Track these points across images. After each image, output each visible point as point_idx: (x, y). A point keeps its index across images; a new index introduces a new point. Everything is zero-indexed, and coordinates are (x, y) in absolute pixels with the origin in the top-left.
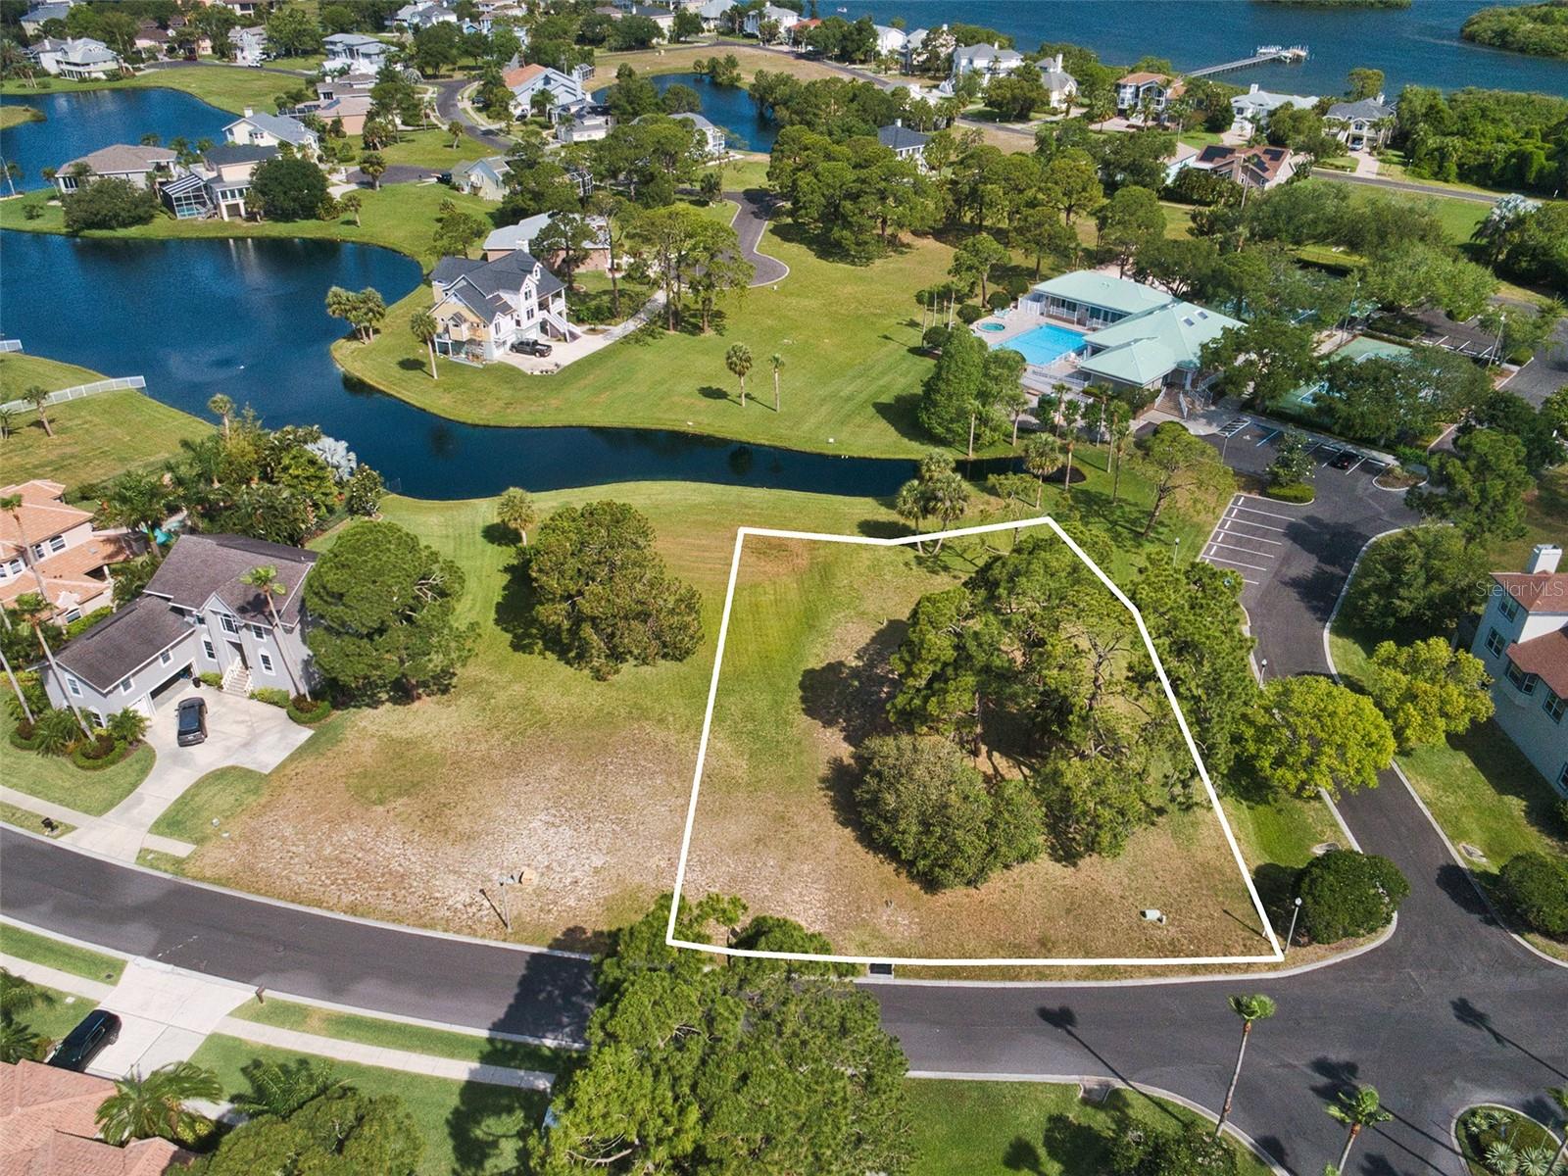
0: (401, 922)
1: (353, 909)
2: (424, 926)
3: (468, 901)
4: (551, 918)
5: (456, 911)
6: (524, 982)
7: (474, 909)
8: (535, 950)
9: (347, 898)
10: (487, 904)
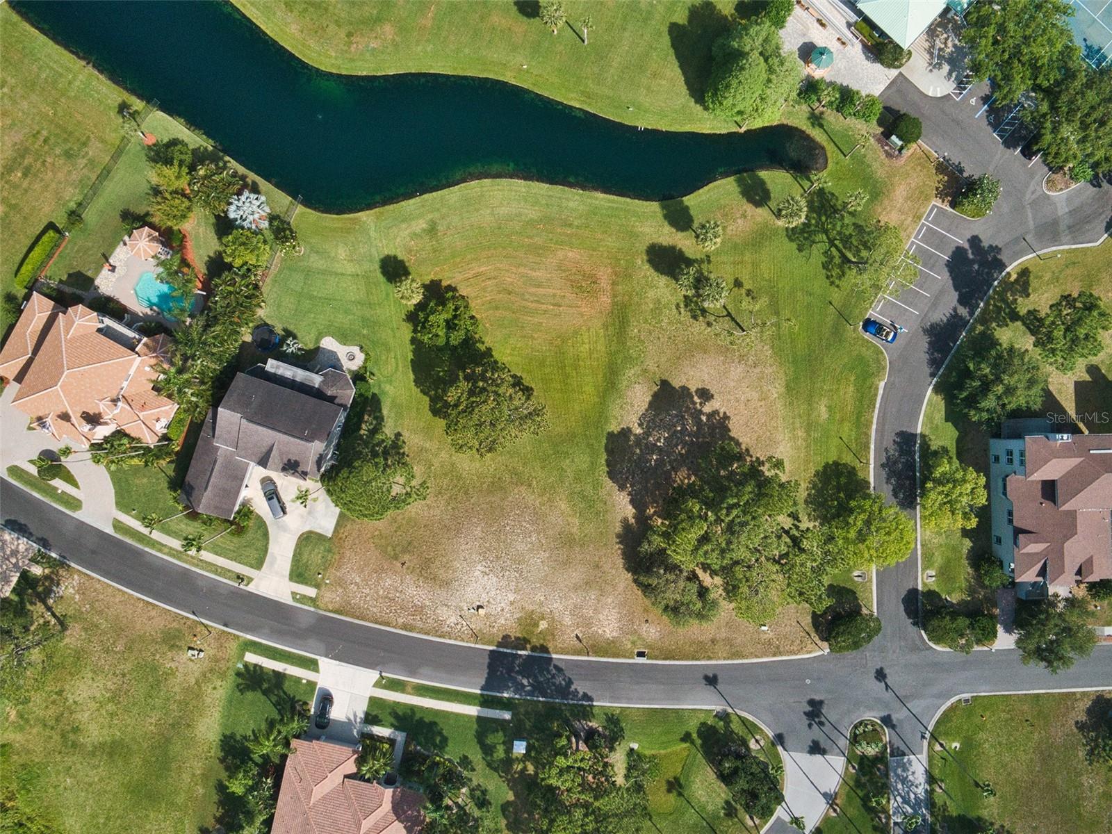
0: (429, 634)
1: (405, 627)
2: (440, 637)
3: (456, 622)
4: (495, 630)
5: (451, 628)
6: (490, 666)
7: (459, 627)
8: (491, 648)
9: (401, 621)
10: (465, 623)
